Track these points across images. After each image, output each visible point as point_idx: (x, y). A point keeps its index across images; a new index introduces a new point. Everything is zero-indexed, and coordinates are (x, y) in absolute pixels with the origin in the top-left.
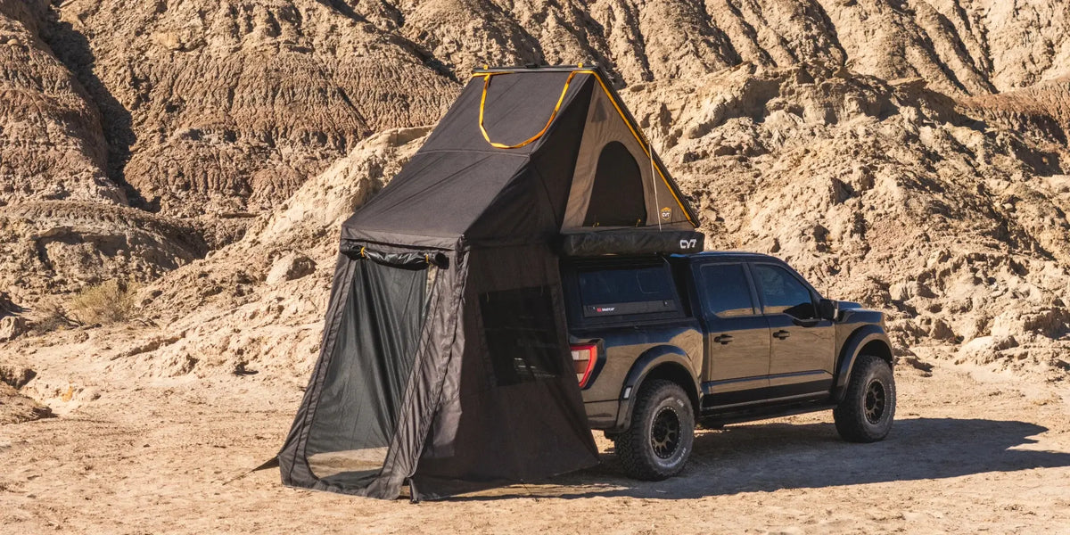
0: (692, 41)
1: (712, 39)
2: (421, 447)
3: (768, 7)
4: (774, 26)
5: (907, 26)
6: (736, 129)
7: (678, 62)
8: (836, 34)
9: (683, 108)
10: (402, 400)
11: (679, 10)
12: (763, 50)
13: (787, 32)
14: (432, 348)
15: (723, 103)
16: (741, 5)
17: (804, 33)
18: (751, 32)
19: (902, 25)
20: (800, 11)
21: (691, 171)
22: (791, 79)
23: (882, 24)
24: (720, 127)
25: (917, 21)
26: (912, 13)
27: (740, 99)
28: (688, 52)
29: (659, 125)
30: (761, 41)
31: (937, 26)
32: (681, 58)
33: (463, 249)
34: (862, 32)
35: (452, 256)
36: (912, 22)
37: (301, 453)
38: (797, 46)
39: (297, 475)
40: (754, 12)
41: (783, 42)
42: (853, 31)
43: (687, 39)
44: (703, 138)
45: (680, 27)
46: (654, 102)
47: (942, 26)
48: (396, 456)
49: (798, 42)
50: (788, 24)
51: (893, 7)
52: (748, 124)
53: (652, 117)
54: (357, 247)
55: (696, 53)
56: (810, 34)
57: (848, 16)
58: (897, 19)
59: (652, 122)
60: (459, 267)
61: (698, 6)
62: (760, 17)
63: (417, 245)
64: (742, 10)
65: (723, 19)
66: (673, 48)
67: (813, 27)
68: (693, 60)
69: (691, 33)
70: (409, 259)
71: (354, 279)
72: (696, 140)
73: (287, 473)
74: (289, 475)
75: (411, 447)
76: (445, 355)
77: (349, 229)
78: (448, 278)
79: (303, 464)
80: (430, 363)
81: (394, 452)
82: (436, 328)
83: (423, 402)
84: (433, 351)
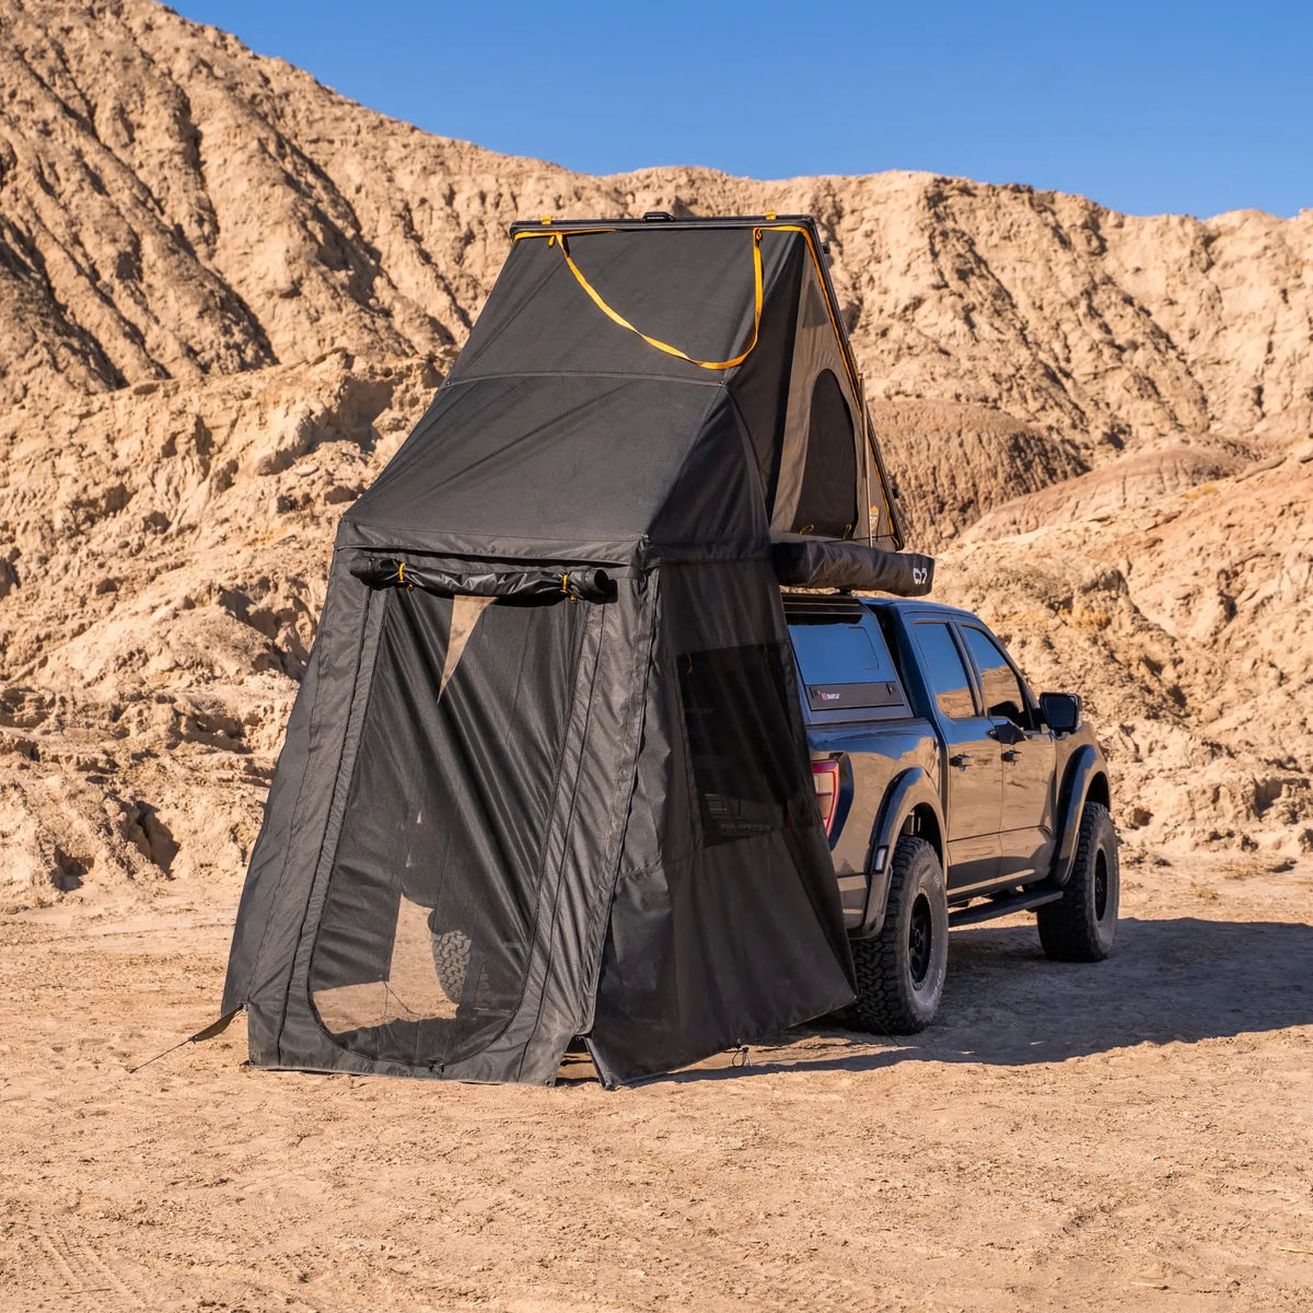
0: (45, 344)
1: (76, 344)
2: (597, 971)
3: (158, 294)
4: (172, 325)
5: (383, 334)
6: (337, 461)
7: (25, 379)
8: (269, 344)
9: (233, 424)
10: (540, 871)
11: (16, 292)
12: (158, 365)
13: (194, 336)
14: (590, 762)
15: (309, 418)
16: (112, 291)
17: (223, 340)
18: (135, 335)
19: (376, 331)
20: (212, 303)
21: (318, 524)
22: (411, 380)
23: (347, 328)
24: (309, 457)
25: (397, 324)
26: (387, 314)
27: (335, 410)
28: (40, 363)
29: (193, 452)
30: (153, 350)
31: (429, 335)
32: (30, 371)
33: (646, 564)
34: (315, 341)
35: (623, 578)
36: (389, 327)
37: (302, 993)
38: (212, 360)
39: (293, 1040)
40: (136, 302)
41: (191, 353)
42: (299, 338)
43: (36, 341)
44: (284, 474)
45: (22, 321)
46: (181, 412)
47: (437, 336)
48: (544, 991)
49: (213, 353)
50: (194, 323)
51: (358, 302)
52: (354, 453)
53: (181, 439)
54: (389, 563)
55: (54, 364)
56: (231, 342)
57: (289, 315)
58: (367, 321)
59: (181, 448)
60: (641, 599)
61: (43, 288)
62: (146, 310)
63: (533, 557)
64: (115, 297)
65: (87, 311)
66: (14, 355)
67: (235, 329)
68: (52, 376)
69: (42, 331)
70: (522, 586)
71: (384, 629)
72: (273, 479)
73: (269, 1038)
74: (274, 1041)
75: (575, 969)
76: (623, 779)
77: (360, 528)
78: (618, 621)
79: (306, 1016)
80: (591, 795)
81: (538, 984)
82: (596, 725)
83: (586, 876)
84: (594, 770)
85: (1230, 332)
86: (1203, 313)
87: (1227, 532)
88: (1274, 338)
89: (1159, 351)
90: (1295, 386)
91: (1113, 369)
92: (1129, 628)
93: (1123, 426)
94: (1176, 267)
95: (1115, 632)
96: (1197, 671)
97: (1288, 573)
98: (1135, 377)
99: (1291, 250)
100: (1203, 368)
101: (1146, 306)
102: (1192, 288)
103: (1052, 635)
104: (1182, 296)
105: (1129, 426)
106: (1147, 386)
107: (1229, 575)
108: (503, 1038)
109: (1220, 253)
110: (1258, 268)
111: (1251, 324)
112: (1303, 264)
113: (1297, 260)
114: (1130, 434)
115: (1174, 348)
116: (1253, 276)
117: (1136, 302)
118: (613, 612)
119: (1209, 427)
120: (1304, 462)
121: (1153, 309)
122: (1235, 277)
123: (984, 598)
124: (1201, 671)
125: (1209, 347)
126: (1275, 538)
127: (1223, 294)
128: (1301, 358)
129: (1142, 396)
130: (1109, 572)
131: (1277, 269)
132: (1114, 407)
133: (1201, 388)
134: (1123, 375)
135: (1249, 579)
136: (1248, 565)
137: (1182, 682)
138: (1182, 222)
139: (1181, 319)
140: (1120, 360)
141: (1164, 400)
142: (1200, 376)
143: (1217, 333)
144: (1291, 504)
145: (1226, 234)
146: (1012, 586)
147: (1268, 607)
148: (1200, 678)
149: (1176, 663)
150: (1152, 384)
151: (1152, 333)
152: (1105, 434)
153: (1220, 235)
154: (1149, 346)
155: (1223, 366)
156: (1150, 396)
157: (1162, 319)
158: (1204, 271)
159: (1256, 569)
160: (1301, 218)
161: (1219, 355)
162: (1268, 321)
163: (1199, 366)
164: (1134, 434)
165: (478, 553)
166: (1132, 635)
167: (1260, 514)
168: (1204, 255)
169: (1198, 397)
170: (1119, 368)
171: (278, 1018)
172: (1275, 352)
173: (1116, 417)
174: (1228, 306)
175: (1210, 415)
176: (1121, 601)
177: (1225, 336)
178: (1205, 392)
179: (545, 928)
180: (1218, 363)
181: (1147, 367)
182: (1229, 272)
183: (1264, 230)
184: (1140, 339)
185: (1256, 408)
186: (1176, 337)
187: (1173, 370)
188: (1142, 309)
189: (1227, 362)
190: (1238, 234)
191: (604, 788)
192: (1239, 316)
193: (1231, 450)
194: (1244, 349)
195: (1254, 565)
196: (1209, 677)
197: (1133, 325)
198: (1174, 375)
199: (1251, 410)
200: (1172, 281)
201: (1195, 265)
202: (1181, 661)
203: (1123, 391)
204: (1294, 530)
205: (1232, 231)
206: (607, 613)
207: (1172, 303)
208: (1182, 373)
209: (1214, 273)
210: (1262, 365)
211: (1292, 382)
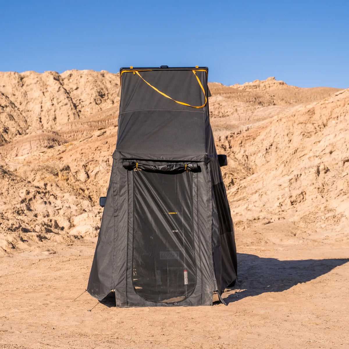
2: (214, 273)
10: (193, 246)
14: (200, 216)
33: (207, 161)
35: (202, 165)
37: (131, 286)
39: (131, 299)
48: (202, 280)
54: (134, 163)
70: (174, 168)
71: (134, 182)
73: (125, 299)
74: (126, 300)
75: (209, 272)
76: (209, 221)
77: (122, 153)
78: (202, 177)
79: (133, 292)
80: (202, 225)
81: (200, 278)
82: (200, 205)
83: (206, 247)
84: (202, 218)
85: (30, 103)
86: (23, 98)
87: (82, 155)
88: (42, 105)
89: (13, 108)
90: (50, 117)
91: (2, 112)
92: (74, 181)
93: (7, 128)
94: (14, 86)
95: (70, 182)
96: (93, 191)
97: (101, 165)
98: (8, 115)
99: (44, 82)
100: (24, 112)
101: (7, 96)
102: (19, 91)
103: (57, 183)
104: (17, 93)
105: (8, 128)
106: (11, 117)
107: (85, 166)
108: (193, 294)
109: (25, 82)
110: (36, 86)
111: (36, 101)
112: (47, 85)
113: (46, 84)
114: (9, 130)
115: (16, 107)
116: (35, 88)
117: (5, 95)
118: (200, 175)
119: (28, 128)
120: (98, 136)
121: (9, 96)
122: (30, 89)
123: (37, 173)
124: (94, 191)
125: (25, 107)
126: (94, 156)
127: (27, 93)
128: (50, 110)
129: (11, 120)
130: (66, 166)
131: (41, 86)
132: (3, 122)
133: (25, 118)
134: (5, 114)
135: (90, 167)
136: (90, 163)
137: (90, 194)
138: (15, 74)
139: (17, 100)
140: (3, 110)
141: (16, 121)
142: (24, 114)
143: (27, 103)
144: (97, 147)
145: (26, 77)
146: (43, 170)
147: (98, 174)
148: (95, 193)
149: (88, 189)
150: (12, 116)
151: (11, 103)
152: (3, 130)
153: (24, 77)
154: (10, 106)
155: (29, 112)
156: (12, 120)
157: (12, 99)
158: (22, 87)
159: (92, 165)
160: (45, 73)
161: (28, 109)
162: (40, 100)
163: (23, 112)
164: (10, 130)
165: (158, 159)
166: (75, 182)
167: (90, 150)
168: (21, 83)
169: (25, 120)
170: (4, 112)
171: (125, 293)
172: (43, 109)
173: (4, 126)
174: (29, 96)
175: (28, 125)
176: (70, 173)
177: (29, 104)
178: (26, 118)
179: (198, 262)
180: (28, 111)
181: (10, 112)
182: (28, 87)
183: (36, 76)
184: (8, 105)
185: (40, 123)
186: (16, 104)
187: (17, 113)
188: (6, 96)
189: (31, 111)
190: (29, 77)
191: (205, 223)
192: (32, 99)
193: (54, 133)
194: (35, 107)
195: (91, 164)
196: (97, 193)
197: (5, 101)
198: (18, 114)
199: (39, 124)
200: (14, 89)
201: (19, 85)
202: (89, 189)
203: (5, 118)
204: (99, 154)
205: (28, 76)
206: (199, 175)
207: (14, 95)
208: (19, 114)
209: (24, 87)
210: (40, 112)
211: (49, 116)
